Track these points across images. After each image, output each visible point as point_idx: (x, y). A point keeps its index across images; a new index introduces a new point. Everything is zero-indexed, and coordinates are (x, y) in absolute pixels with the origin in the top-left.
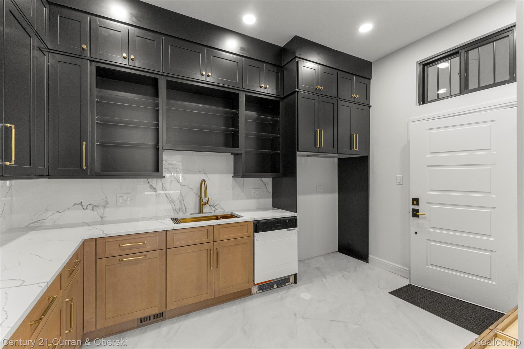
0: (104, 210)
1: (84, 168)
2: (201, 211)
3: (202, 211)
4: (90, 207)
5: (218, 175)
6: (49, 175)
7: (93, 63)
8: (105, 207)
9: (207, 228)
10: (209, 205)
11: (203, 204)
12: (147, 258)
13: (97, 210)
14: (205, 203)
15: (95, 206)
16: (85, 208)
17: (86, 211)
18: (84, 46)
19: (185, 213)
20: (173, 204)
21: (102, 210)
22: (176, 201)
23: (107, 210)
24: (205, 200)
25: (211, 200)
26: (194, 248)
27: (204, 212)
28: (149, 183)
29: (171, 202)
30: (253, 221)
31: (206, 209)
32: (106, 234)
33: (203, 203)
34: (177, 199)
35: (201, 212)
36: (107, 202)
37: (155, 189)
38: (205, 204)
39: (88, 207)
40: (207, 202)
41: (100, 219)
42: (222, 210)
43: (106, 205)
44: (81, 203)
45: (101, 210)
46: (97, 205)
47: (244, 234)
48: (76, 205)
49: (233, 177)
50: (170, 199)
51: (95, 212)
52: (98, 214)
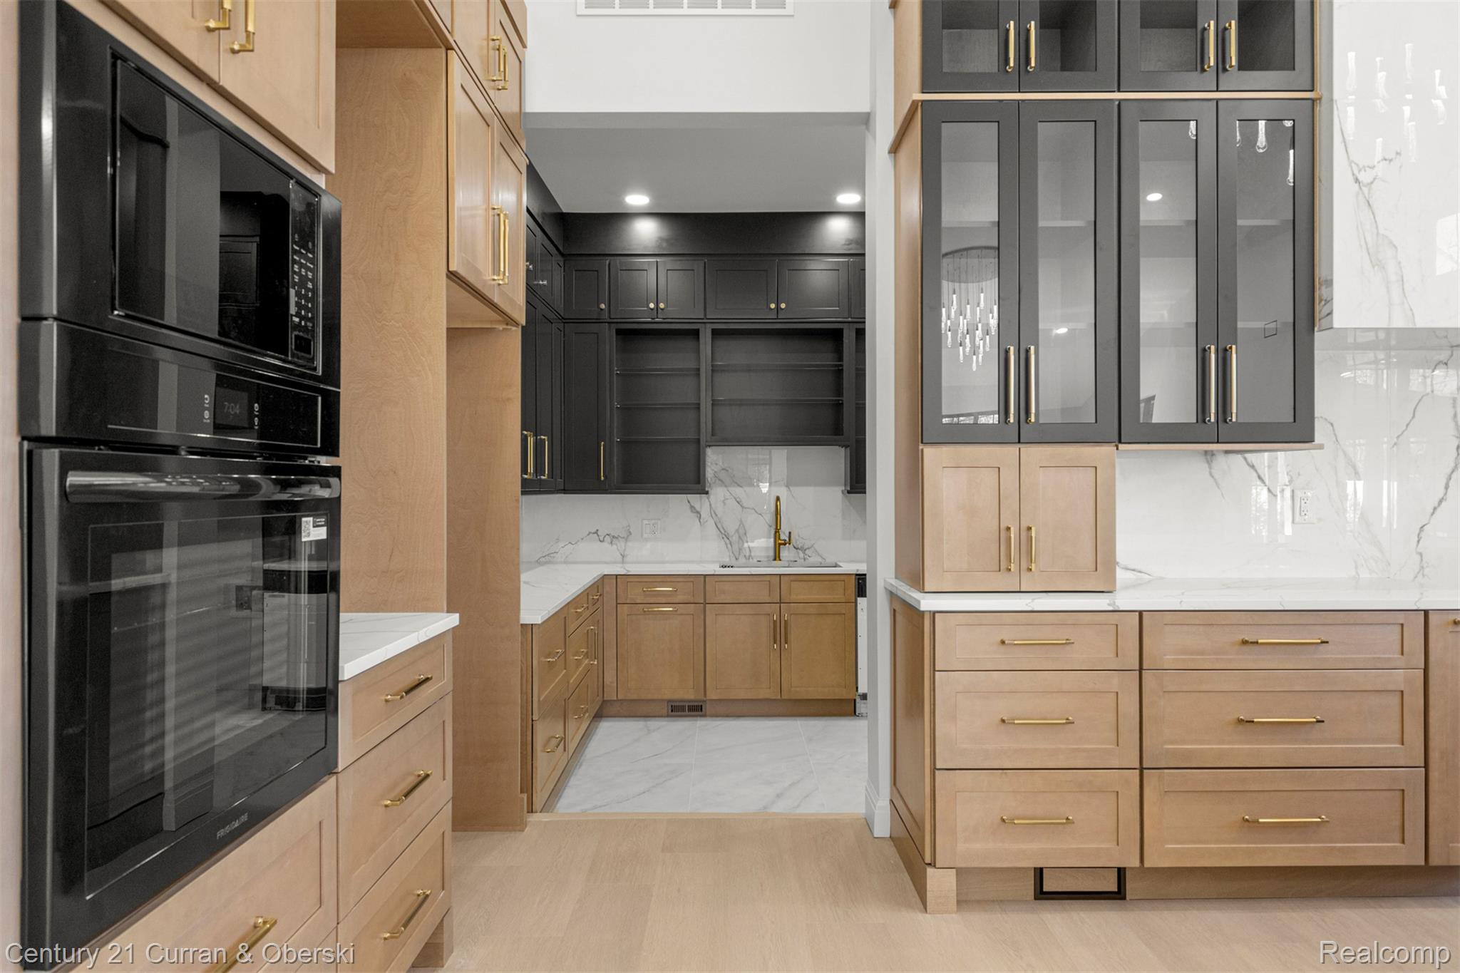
0: (626, 543)
1: (602, 478)
2: (777, 557)
3: (779, 557)
4: (608, 539)
5: (811, 489)
6: (564, 490)
7: (613, 325)
8: (626, 539)
9: (768, 578)
10: (795, 547)
11: (780, 544)
12: (678, 612)
13: (616, 545)
14: (783, 542)
15: (613, 537)
16: (601, 539)
17: (603, 543)
18: (603, 306)
19: (749, 559)
20: (728, 541)
21: (623, 544)
22: (732, 536)
23: (630, 544)
24: (784, 537)
25: (797, 538)
26: (748, 609)
27: (781, 558)
28: (689, 502)
29: (725, 538)
30: (857, 575)
31: (786, 553)
32: (628, 571)
33: (780, 542)
34: (735, 533)
35: (777, 559)
36: (630, 532)
37: (698, 513)
38: (785, 544)
39: (605, 539)
40: (787, 540)
41: (620, 558)
42: (820, 560)
43: (628, 536)
44: (596, 532)
45: (621, 544)
46: (616, 536)
47: (838, 596)
48: (591, 535)
49: (843, 492)
50: (723, 532)
51: (615, 546)
52: (618, 550)
